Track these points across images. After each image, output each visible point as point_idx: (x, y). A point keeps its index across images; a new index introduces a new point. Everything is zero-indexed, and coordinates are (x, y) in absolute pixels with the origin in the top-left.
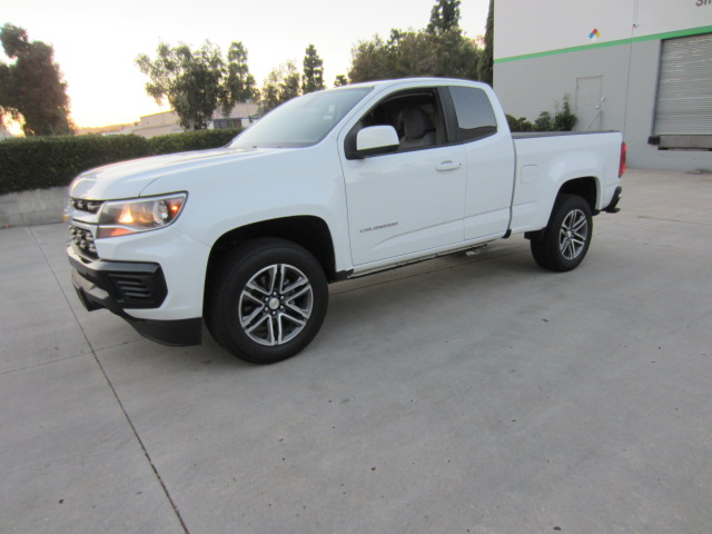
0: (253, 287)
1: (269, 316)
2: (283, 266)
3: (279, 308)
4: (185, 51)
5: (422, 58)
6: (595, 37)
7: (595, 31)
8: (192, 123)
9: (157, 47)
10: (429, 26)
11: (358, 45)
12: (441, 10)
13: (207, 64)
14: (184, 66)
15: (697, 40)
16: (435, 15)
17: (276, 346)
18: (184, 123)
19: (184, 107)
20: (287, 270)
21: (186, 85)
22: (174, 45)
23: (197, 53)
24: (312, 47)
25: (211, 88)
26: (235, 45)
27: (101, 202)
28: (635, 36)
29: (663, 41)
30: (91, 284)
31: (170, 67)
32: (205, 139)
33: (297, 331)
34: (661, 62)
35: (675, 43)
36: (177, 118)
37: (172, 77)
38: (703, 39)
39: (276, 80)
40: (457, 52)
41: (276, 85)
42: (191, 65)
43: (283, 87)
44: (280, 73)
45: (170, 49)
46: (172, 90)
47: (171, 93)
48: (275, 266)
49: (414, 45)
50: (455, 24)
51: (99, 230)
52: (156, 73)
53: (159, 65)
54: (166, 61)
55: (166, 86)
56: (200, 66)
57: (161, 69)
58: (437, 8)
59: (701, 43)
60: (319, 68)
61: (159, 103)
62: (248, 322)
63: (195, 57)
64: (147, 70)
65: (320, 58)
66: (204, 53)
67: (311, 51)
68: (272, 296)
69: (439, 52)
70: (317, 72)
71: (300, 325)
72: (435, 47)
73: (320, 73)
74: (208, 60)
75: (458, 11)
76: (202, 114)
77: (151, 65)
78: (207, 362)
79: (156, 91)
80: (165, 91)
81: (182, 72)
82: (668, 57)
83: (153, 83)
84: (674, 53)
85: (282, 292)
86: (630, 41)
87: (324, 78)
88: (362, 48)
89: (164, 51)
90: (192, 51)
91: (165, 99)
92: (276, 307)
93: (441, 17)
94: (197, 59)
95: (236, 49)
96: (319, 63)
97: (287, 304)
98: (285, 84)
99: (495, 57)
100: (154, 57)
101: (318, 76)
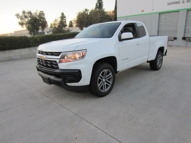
0: (101, 76)
1: (103, 84)
2: (107, 70)
3: (105, 82)
4: (30, 13)
5: (96, 17)
6: (143, 12)
7: (143, 11)
8: (33, 33)
9: (22, 11)
10: (95, 8)
11: (78, 13)
12: (98, 4)
13: (37, 17)
14: (30, 17)
15: (167, 14)
16: (97, 5)
17: (105, 92)
18: (30, 33)
19: (31, 29)
20: (108, 71)
21: (31, 22)
22: (27, 11)
23: (34, 14)
24: (63, 13)
25: (38, 23)
26: (41, 12)
27: (61, 53)
28: (153, 12)
29: (160, 14)
30: (54, 77)
31: (26, 17)
32: (46, 37)
33: (109, 88)
34: (159, 19)
35: (162, 14)
36: (28, 32)
37: (26, 20)
38: (169, 14)
39: (56, 21)
40: (104, 15)
41: (56, 23)
42: (32, 17)
43: (58, 23)
44: (57, 20)
45: (26, 12)
46: (26, 24)
47: (26, 25)
48: (105, 70)
49: (93, 13)
50: (102, 8)
51: (60, 61)
52: (22, 19)
53: (22, 16)
54: (25, 15)
55: (25, 22)
56: (35, 17)
57: (23, 18)
58: (97, 3)
59: (168, 14)
60: (65, 19)
61: (23, 27)
62: (99, 86)
63: (33, 14)
64: (19, 18)
65: (65, 16)
66: (36, 13)
67: (63, 14)
68: (104, 78)
69: (100, 15)
70: (64, 20)
71: (110, 86)
72: (99, 14)
73: (65, 20)
74: (37, 15)
75: (103, 4)
76: (36, 31)
77: (20, 16)
78: (85, 97)
79: (21, 24)
80: (24, 24)
81: (29, 19)
82: (161, 18)
83: (21, 22)
84: (163, 17)
85: (106, 77)
86: (152, 13)
87: (66, 21)
88: (79, 13)
89: (24, 12)
90: (32, 13)
91: (24, 26)
92: (104, 81)
93: (98, 6)
94: (34, 15)
95: (41, 13)
96: (65, 17)
97: (107, 80)
98: (59, 23)
99: (117, 17)
100: (21, 14)
101: (65, 21)
